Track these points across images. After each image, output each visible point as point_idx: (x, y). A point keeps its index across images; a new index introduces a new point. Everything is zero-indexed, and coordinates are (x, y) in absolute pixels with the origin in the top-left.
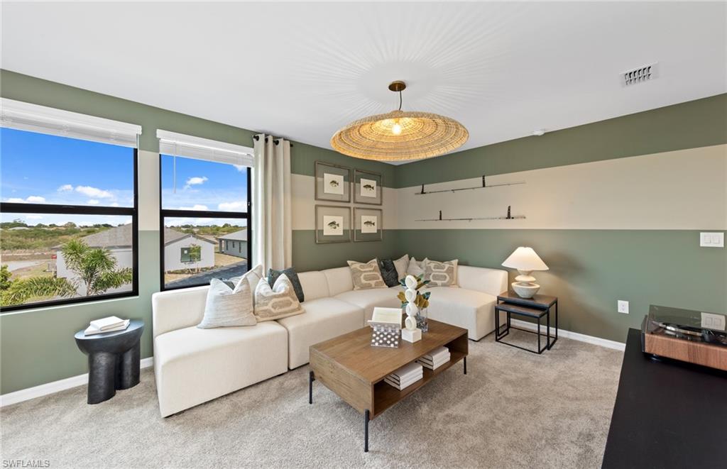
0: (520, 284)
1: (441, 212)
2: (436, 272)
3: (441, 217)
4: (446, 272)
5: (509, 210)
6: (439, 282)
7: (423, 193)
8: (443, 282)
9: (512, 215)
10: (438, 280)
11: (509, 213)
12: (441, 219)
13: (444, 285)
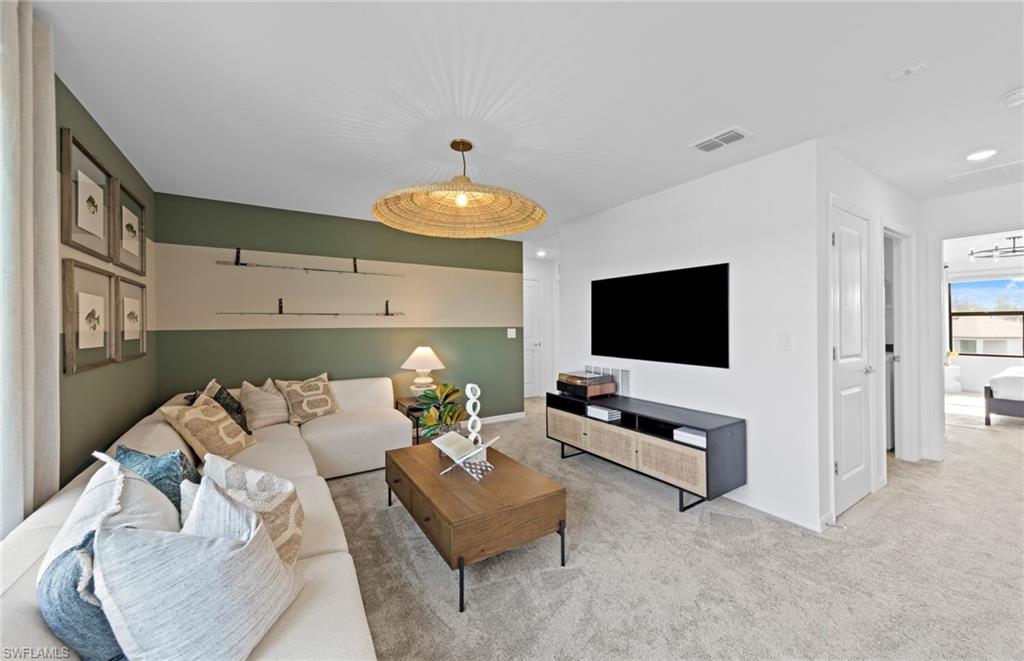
0: (419, 387)
1: (280, 301)
2: (310, 396)
3: (281, 307)
4: (323, 393)
5: (387, 305)
6: (320, 411)
7: (237, 262)
8: (325, 408)
9: (390, 311)
10: (317, 407)
11: (387, 309)
12: (281, 312)
13: (326, 413)
